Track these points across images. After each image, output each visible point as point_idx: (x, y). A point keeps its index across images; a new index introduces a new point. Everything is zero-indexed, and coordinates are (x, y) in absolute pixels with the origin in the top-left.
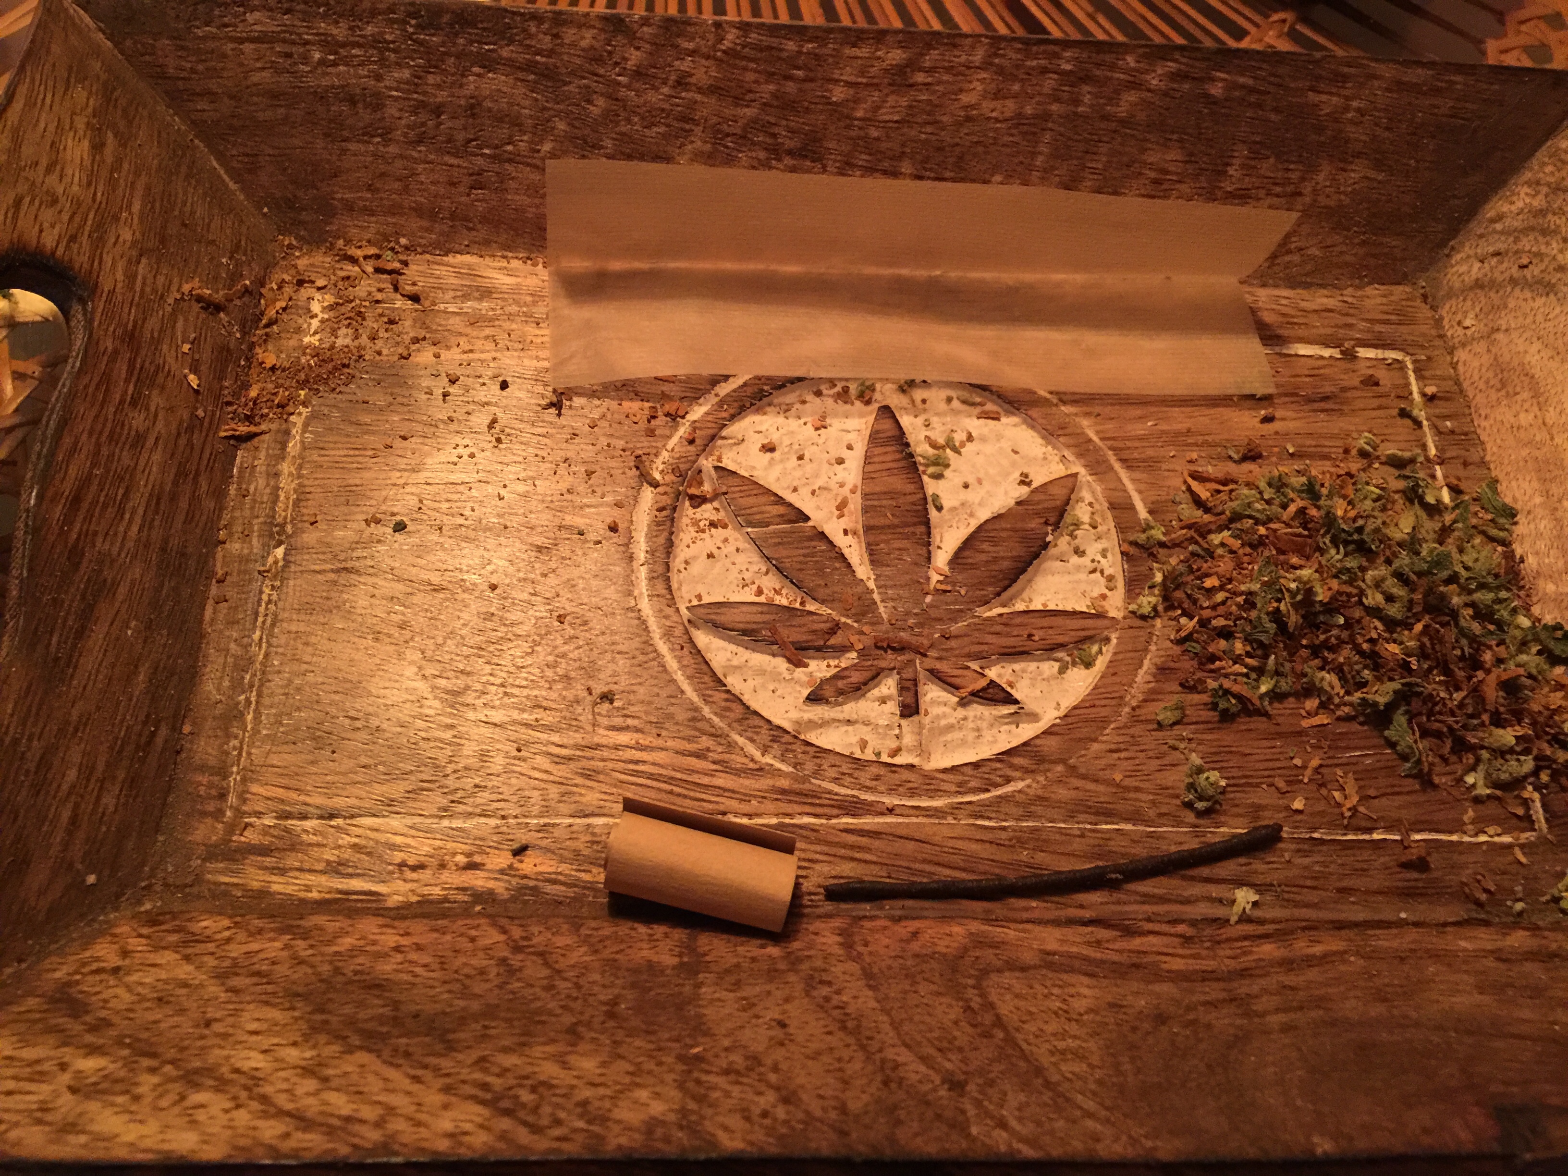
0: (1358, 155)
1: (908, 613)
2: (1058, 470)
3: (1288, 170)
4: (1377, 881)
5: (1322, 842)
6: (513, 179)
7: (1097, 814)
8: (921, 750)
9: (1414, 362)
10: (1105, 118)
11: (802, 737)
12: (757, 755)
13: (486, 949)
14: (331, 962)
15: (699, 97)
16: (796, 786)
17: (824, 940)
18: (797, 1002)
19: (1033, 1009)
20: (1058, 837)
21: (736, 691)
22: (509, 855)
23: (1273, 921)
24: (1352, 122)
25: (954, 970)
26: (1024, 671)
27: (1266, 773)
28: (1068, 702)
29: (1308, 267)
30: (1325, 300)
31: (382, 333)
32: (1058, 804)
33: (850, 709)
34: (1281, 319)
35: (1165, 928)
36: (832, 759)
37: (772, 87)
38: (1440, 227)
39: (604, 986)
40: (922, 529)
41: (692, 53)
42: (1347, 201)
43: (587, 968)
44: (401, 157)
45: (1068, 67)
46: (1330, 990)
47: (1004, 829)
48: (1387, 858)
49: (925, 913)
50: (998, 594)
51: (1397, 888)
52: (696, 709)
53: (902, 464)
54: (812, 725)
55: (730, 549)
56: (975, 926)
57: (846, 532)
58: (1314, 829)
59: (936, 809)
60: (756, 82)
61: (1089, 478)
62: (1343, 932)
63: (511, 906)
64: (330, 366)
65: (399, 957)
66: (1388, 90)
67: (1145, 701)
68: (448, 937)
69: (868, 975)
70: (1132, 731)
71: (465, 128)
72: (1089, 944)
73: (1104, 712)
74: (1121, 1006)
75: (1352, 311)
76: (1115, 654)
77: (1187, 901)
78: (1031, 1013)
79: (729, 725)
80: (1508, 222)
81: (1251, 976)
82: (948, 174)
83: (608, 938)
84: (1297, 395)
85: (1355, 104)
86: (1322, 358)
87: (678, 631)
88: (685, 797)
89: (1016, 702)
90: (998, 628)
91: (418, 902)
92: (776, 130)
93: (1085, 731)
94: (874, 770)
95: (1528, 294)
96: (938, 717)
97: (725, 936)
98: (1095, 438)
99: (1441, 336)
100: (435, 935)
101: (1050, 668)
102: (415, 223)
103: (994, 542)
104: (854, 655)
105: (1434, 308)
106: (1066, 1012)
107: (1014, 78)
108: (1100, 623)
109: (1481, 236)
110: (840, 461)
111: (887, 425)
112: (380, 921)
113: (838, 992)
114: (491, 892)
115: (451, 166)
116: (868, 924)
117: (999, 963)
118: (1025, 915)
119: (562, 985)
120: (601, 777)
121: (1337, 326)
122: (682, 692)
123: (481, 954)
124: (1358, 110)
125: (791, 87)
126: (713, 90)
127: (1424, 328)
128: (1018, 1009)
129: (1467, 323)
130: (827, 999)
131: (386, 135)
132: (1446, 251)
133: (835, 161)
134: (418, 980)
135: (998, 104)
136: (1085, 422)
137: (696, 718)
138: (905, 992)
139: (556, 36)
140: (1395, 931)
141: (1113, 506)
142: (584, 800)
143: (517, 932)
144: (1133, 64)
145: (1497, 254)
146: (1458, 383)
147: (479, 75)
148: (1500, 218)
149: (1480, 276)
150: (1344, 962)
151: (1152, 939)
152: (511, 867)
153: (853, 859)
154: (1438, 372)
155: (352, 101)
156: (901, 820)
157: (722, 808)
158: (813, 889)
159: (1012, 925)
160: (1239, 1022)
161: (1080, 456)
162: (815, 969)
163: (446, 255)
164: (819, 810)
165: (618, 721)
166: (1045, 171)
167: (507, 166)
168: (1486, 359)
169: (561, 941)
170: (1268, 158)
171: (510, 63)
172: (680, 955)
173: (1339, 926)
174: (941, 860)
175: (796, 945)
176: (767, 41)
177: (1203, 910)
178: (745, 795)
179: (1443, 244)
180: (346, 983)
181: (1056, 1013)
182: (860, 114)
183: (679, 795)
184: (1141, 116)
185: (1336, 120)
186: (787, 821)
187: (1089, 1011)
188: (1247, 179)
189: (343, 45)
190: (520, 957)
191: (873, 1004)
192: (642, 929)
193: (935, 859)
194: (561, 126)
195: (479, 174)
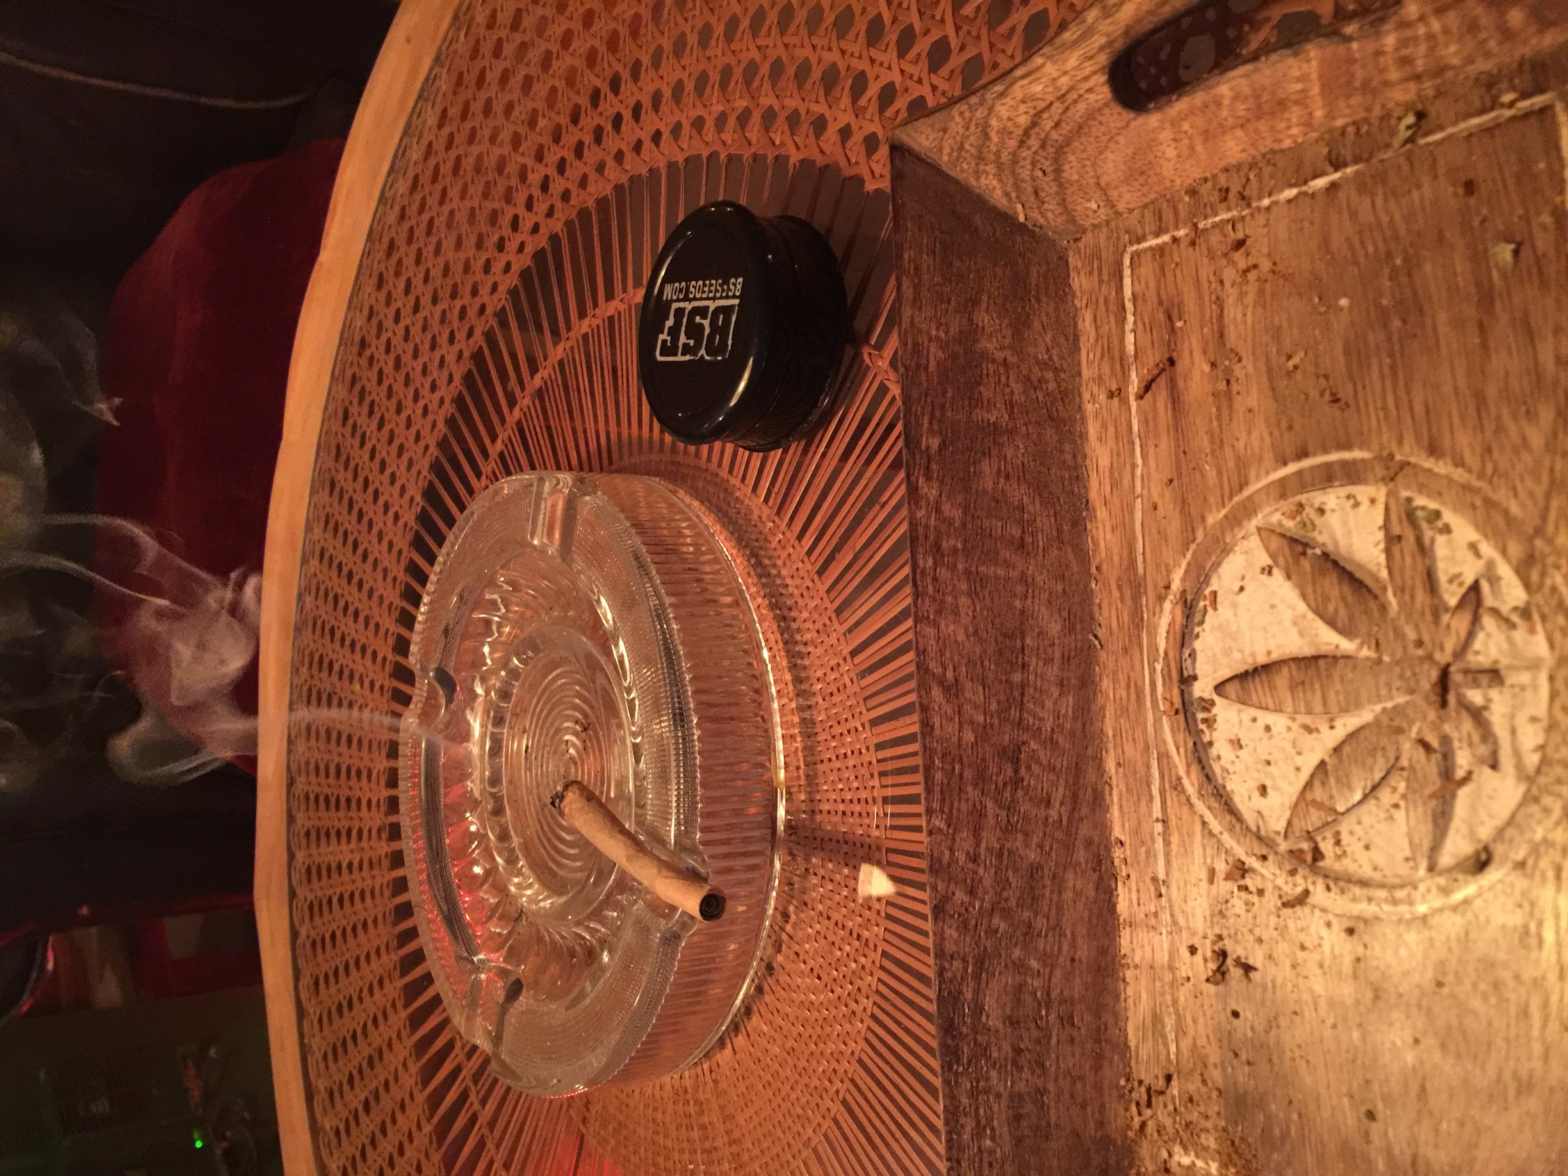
0: (970, 320)
2: (1254, 542)
3: (988, 374)
6: (1062, 992)
9: (1131, 243)
10: (964, 526)
15: (983, 845)
24: (946, 333)
29: (1062, 340)
30: (1087, 323)
31: (1202, 1109)
34: (1106, 359)
37: (970, 789)
38: (1019, 239)
40: (1321, 662)
41: (952, 851)
42: (1006, 321)
44: (1056, 1080)
45: (930, 562)
53: (1264, 678)
55: (1359, 830)
57: (1332, 727)
60: (967, 800)
61: (1260, 516)
66: (920, 309)
67: (1464, 466)
71: (1028, 1029)
75: (1094, 300)
80: (1009, 189)
82: (1019, 643)
84: (1169, 342)
85: (934, 333)
86: (1135, 323)
92: (1000, 784)
95: (1066, 167)
98: (1223, 512)
99: (1107, 225)
102: (1107, 1072)
105: (1084, 232)
107: (942, 601)
110: (1268, 728)
111: (1231, 689)
115: (1058, 1041)
121: (1107, 310)
124: (938, 329)
125: (968, 774)
126: (976, 833)
127: (1102, 238)
129: (1094, 206)
131: (1042, 1092)
133: (1019, 735)
135: (962, 611)
136: (1210, 520)
139: (952, 957)
141: (1283, 496)
144: (923, 512)
146: (1145, 206)
147: (988, 1017)
148: (1007, 196)
149: (1055, 203)
154: (1138, 223)
155: (1018, 1118)
163: (1128, 1047)
166: (1008, 566)
167: (1053, 996)
168: (1124, 189)
170: (980, 393)
171: (976, 992)
176: (937, 795)
179: (1033, 235)
182: (981, 719)
184: (960, 498)
185: (947, 344)
188: (998, 405)
189: (978, 1122)
194: (1017, 953)
195: (1062, 1019)
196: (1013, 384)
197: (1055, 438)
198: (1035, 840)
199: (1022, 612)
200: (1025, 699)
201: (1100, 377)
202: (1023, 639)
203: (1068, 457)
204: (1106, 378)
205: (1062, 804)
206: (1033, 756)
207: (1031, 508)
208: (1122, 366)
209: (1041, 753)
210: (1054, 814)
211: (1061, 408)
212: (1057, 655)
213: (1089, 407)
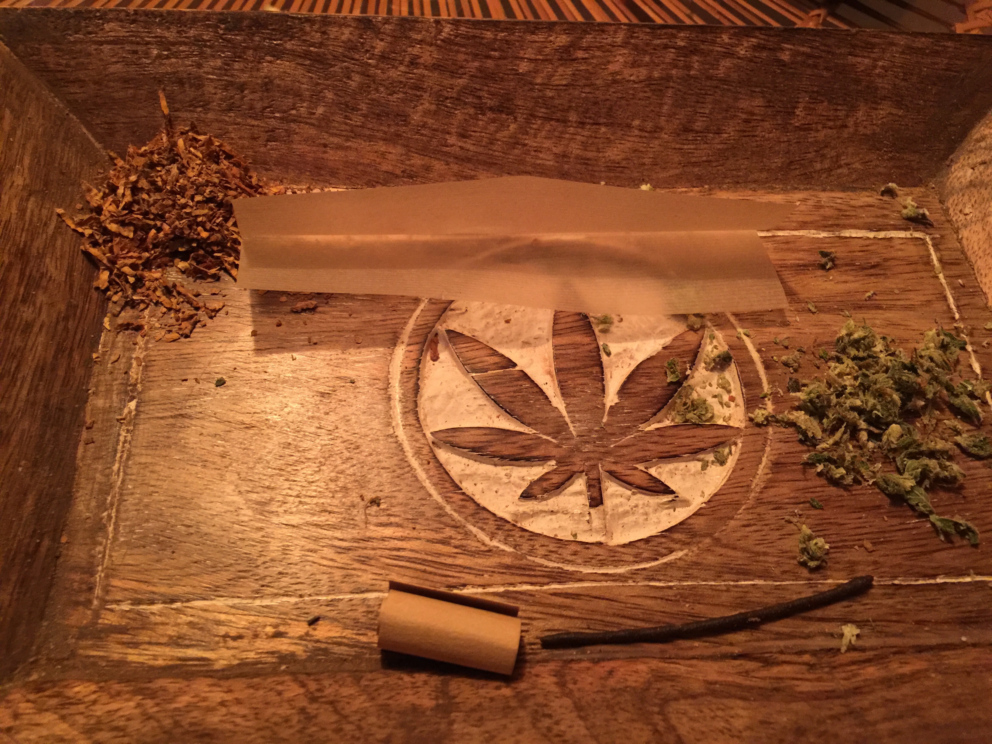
0: (884, 98)
1: (590, 431)
3: (836, 110)
4: (944, 613)
5: (899, 587)
6: (297, 133)
7: (738, 573)
8: (606, 531)
9: (933, 239)
10: (710, 78)
11: (519, 525)
12: (487, 540)
13: (289, 701)
14: (172, 717)
15: (426, 73)
16: (517, 563)
17: (544, 681)
18: (526, 733)
19: (704, 729)
20: (710, 592)
21: (469, 493)
22: (305, 625)
23: (872, 649)
24: (879, 75)
25: (643, 700)
26: (676, 469)
27: (857, 537)
28: (710, 490)
29: (854, 177)
30: (867, 199)
32: (708, 568)
33: (553, 503)
34: (836, 212)
35: (795, 658)
36: (542, 541)
37: (476, 64)
38: (942, 147)
39: (380, 727)
41: (420, 42)
42: (878, 130)
43: (366, 713)
44: (217, 120)
45: (682, 44)
46: (920, 701)
47: (670, 588)
48: (948, 597)
49: (618, 655)
50: (655, 414)
51: (958, 618)
52: (441, 508)
54: (526, 515)
56: (655, 664)
58: (895, 577)
59: (620, 575)
60: (466, 60)
62: (923, 655)
63: (308, 664)
65: (224, 710)
66: (903, 53)
67: (765, 488)
68: (261, 692)
69: (578, 708)
70: (758, 510)
71: (262, 99)
72: (739, 674)
73: (736, 497)
74: (770, 723)
75: (886, 206)
76: (741, 454)
77: (808, 636)
78: (703, 733)
79: (466, 519)
80: (988, 141)
81: (861, 693)
82: (602, 120)
83: (382, 687)
84: (854, 265)
85: (880, 63)
86: (868, 238)
87: (426, 451)
88: (435, 574)
89: (673, 492)
90: (656, 439)
91: (239, 665)
92: (481, 93)
94: (573, 547)
96: (617, 506)
97: (469, 681)
99: (949, 221)
100: (251, 691)
101: (694, 466)
103: (649, 376)
104: (553, 462)
105: (942, 202)
106: (730, 730)
107: (645, 52)
108: (728, 432)
109: (971, 151)
112: (209, 681)
113: (557, 723)
114: (293, 654)
115: (253, 126)
116: (575, 666)
117: (675, 693)
118: (691, 653)
119: (348, 727)
120: (373, 562)
121: (877, 217)
122: (430, 495)
123: (286, 705)
124: (883, 67)
125: (490, 64)
126: (436, 67)
127: (937, 216)
128: (693, 729)
129: (967, 211)
130: (549, 729)
131: (206, 106)
132: (948, 163)
133: (523, 114)
134: (237, 729)
135: (634, 71)
137: (441, 514)
138: (607, 720)
139: (324, 33)
140: (960, 652)
142: (360, 580)
143: (313, 686)
144: (727, 40)
145: (984, 163)
146: (963, 252)
147: (270, 62)
148: (983, 138)
149: (972, 178)
150: (928, 678)
151: (788, 668)
152: (307, 634)
153: (561, 616)
154: (950, 246)
155: (181, 82)
156: (594, 584)
157: (462, 581)
158: (532, 641)
159: (682, 662)
160: (858, 731)
162: (538, 705)
164: (534, 580)
165: (384, 519)
166: (670, 116)
167: (292, 125)
168: (982, 236)
169: (345, 691)
170: (822, 102)
171: (293, 54)
172: (437, 698)
173: (920, 649)
174: (625, 613)
175: (522, 686)
176: (473, 32)
177: (820, 642)
178: (479, 570)
179: (945, 157)
180: (183, 734)
181: (722, 732)
182: (539, 81)
183: (430, 573)
184: (734, 76)
185: (869, 75)
186: (511, 589)
187: (748, 728)
188: (809, 117)
189: (174, 44)
190: (315, 706)
191: (584, 731)
192: (407, 678)
193: (621, 613)
194: (329, 95)
195: (273, 131)
196: (824, 132)
197: (773, 166)
198: (430, 121)
199: (629, 126)
200: (553, 123)
201: (822, 207)
202: (606, 125)
203: (755, 176)
204: (822, 212)
205: (461, 148)
206: (503, 126)
207: (717, 141)
208: (832, 226)
209: (506, 133)
210: (452, 140)
211: (797, 172)
212: (590, 155)
213: (798, 196)
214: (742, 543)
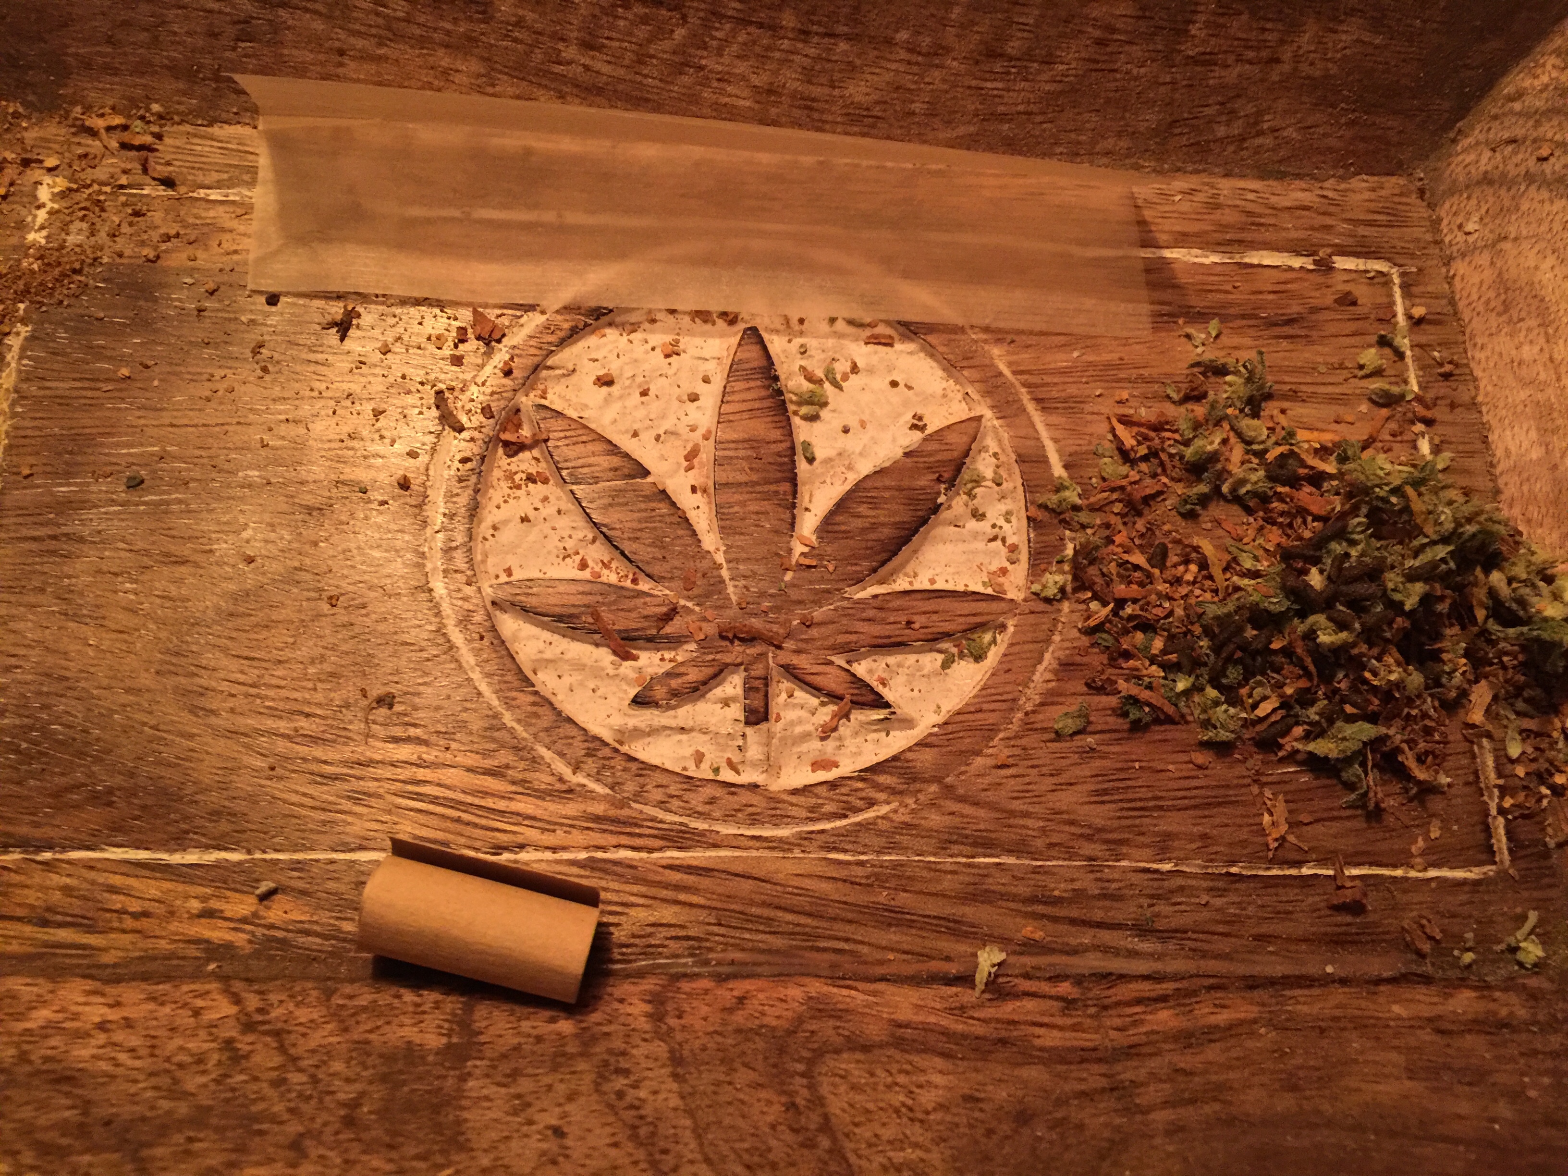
0: (1352, 12)
1: (762, 594)
2: (959, 411)
3: (1264, 30)
4: (1303, 925)
5: (1240, 878)
6: (289, 28)
7: (975, 844)
8: (770, 765)
9: (1403, 275)
11: (624, 749)
12: (566, 772)
13: (212, 1025)
14: (17, 1045)
16: (613, 812)
17: (630, 1010)
18: (582, 1100)
19: (871, 1106)
20: (925, 873)
21: (546, 692)
22: (252, 900)
23: (1177, 977)
25: (782, 1051)
26: (899, 665)
27: (1181, 794)
28: (951, 703)
29: (1283, 152)
30: (1300, 195)
31: (125, 229)
32: (929, 833)
33: (685, 714)
34: (1244, 219)
35: (1045, 987)
36: (660, 778)
38: (1446, 105)
39: (348, 1080)
40: (786, 487)
42: (1334, 70)
43: (329, 1053)
46: (1231, 1075)
47: (861, 864)
48: (1317, 899)
49: (759, 970)
50: (875, 570)
51: (1326, 934)
52: (496, 716)
53: (767, 403)
54: (637, 733)
55: (549, 510)
56: (816, 987)
57: (694, 489)
58: (1233, 863)
59: (781, 840)
61: (996, 423)
62: (1256, 994)
63: (253, 963)
64: (57, 271)
65: (102, 1038)
67: (1042, 704)
68: (167, 1010)
69: (676, 1060)
70: (1024, 742)
72: (950, 1010)
73: (992, 718)
74: (978, 1100)
75: (1332, 209)
76: (1012, 645)
77: (1074, 951)
78: (868, 1111)
79: (535, 736)
80: (1528, 100)
81: (1138, 1055)
82: (842, 29)
83: (364, 1009)
84: (1256, 317)
86: (1290, 269)
87: (478, 617)
88: (476, 825)
89: (887, 705)
90: (871, 613)
91: (140, 958)
93: (967, 743)
94: (709, 791)
95: (1545, 194)
96: (792, 724)
97: (505, 1007)
98: (1006, 372)
99: (1436, 242)
100: (151, 1006)
101: (931, 661)
102: (170, 85)
103: (873, 503)
104: (693, 646)
105: (1432, 206)
106: (911, 1109)
108: (995, 606)
109: (1495, 117)
110: (694, 398)
111: (752, 353)
112: (89, 985)
113: (635, 1086)
114: (229, 946)
115: (210, 11)
116: (686, 986)
117: (839, 1040)
118: (880, 971)
119: (296, 1078)
120: (373, 802)
121: (1313, 228)
122: (479, 694)
123: (203, 1034)
127: (1417, 232)
128: (852, 1106)
129: (1470, 227)
130: (620, 1095)
132: (1452, 135)
133: (698, 10)
134: (120, 1071)
136: (996, 351)
137: (494, 725)
138: (718, 1084)
140: (1316, 991)
141: (1021, 459)
142: (348, 829)
143: (252, 1002)
145: (1513, 141)
146: (1452, 302)
148: (1520, 95)
149: (1489, 168)
150: (1252, 1034)
151: (1029, 1004)
152: (255, 915)
153: (677, 902)
154: (1430, 288)
156: (737, 853)
157: (520, 839)
158: (624, 940)
159: (860, 985)
160: (1118, 1121)
161: (986, 393)
162: (610, 1052)
163: (210, 125)
164: (638, 842)
165: (398, 732)
166: (962, 26)
167: (281, 12)
168: (1488, 275)
169: (303, 1015)
170: (1240, 13)
172: (449, 1036)
173: (1252, 984)
174: (783, 902)
175: (596, 1017)
177: (1093, 962)
178: (549, 822)
179: (1449, 125)
180: (31, 1075)
181: (897, 1111)
183: (468, 824)
186: (600, 855)
187: (940, 1107)
188: (1213, 41)
190: (250, 1038)
191: (675, 1101)
192: (409, 996)
193: (776, 901)
195: (246, 22)
196: (1238, 69)
197: (1142, 127)
198: (530, 16)
199: (889, 42)
200: (751, 29)
201: (1218, 206)
202: (848, 38)
203: (1109, 143)
204: (1217, 215)
205: (587, 68)
206: (661, 32)
207: (1045, 77)
208: (1230, 242)
209: (667, 45)
210: (570, 52)
211: (1184, 140)
212: (816, 91)
213: (1180, 184)
214: (990, 796)
